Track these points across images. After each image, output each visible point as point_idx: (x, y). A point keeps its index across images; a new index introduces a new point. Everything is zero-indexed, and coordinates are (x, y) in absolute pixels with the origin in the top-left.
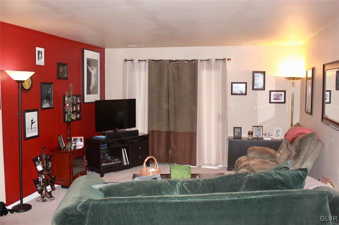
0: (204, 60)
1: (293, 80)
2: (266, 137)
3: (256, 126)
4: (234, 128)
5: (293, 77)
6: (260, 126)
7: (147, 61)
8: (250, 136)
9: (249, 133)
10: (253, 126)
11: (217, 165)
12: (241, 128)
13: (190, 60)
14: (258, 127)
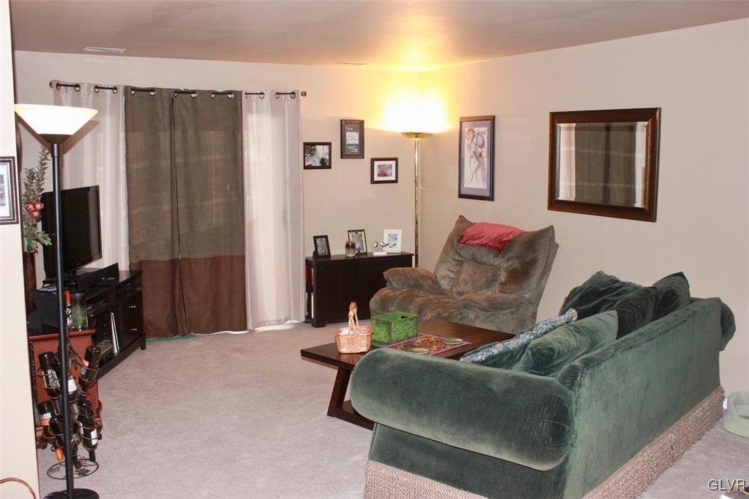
0: (253, 94)
1: (417, 137)
2: (378, 251)
3: (353, 231)
4: (315, 238)
5: (416, 132)
6: (360, 231)
7: (121, 91)
8: (352, 250)
9: (348, 246)
10: (349, 231)
11: (279, 322)
12: (326, 237)
13: (221, 91)
14: (356, 231)
